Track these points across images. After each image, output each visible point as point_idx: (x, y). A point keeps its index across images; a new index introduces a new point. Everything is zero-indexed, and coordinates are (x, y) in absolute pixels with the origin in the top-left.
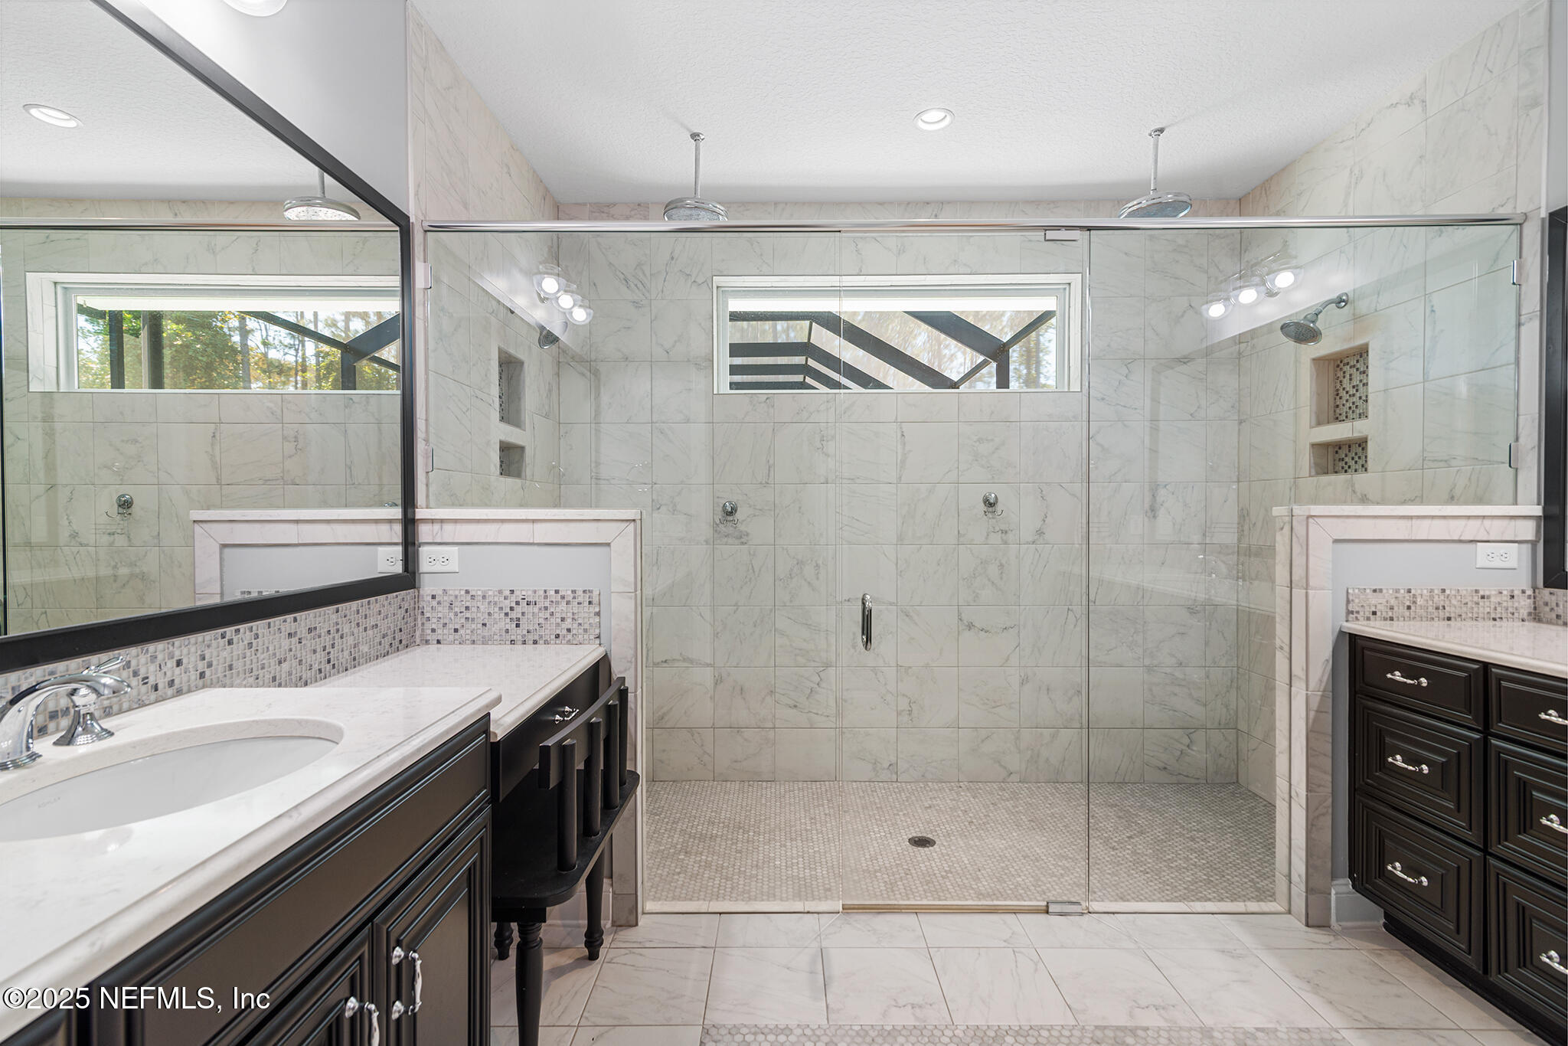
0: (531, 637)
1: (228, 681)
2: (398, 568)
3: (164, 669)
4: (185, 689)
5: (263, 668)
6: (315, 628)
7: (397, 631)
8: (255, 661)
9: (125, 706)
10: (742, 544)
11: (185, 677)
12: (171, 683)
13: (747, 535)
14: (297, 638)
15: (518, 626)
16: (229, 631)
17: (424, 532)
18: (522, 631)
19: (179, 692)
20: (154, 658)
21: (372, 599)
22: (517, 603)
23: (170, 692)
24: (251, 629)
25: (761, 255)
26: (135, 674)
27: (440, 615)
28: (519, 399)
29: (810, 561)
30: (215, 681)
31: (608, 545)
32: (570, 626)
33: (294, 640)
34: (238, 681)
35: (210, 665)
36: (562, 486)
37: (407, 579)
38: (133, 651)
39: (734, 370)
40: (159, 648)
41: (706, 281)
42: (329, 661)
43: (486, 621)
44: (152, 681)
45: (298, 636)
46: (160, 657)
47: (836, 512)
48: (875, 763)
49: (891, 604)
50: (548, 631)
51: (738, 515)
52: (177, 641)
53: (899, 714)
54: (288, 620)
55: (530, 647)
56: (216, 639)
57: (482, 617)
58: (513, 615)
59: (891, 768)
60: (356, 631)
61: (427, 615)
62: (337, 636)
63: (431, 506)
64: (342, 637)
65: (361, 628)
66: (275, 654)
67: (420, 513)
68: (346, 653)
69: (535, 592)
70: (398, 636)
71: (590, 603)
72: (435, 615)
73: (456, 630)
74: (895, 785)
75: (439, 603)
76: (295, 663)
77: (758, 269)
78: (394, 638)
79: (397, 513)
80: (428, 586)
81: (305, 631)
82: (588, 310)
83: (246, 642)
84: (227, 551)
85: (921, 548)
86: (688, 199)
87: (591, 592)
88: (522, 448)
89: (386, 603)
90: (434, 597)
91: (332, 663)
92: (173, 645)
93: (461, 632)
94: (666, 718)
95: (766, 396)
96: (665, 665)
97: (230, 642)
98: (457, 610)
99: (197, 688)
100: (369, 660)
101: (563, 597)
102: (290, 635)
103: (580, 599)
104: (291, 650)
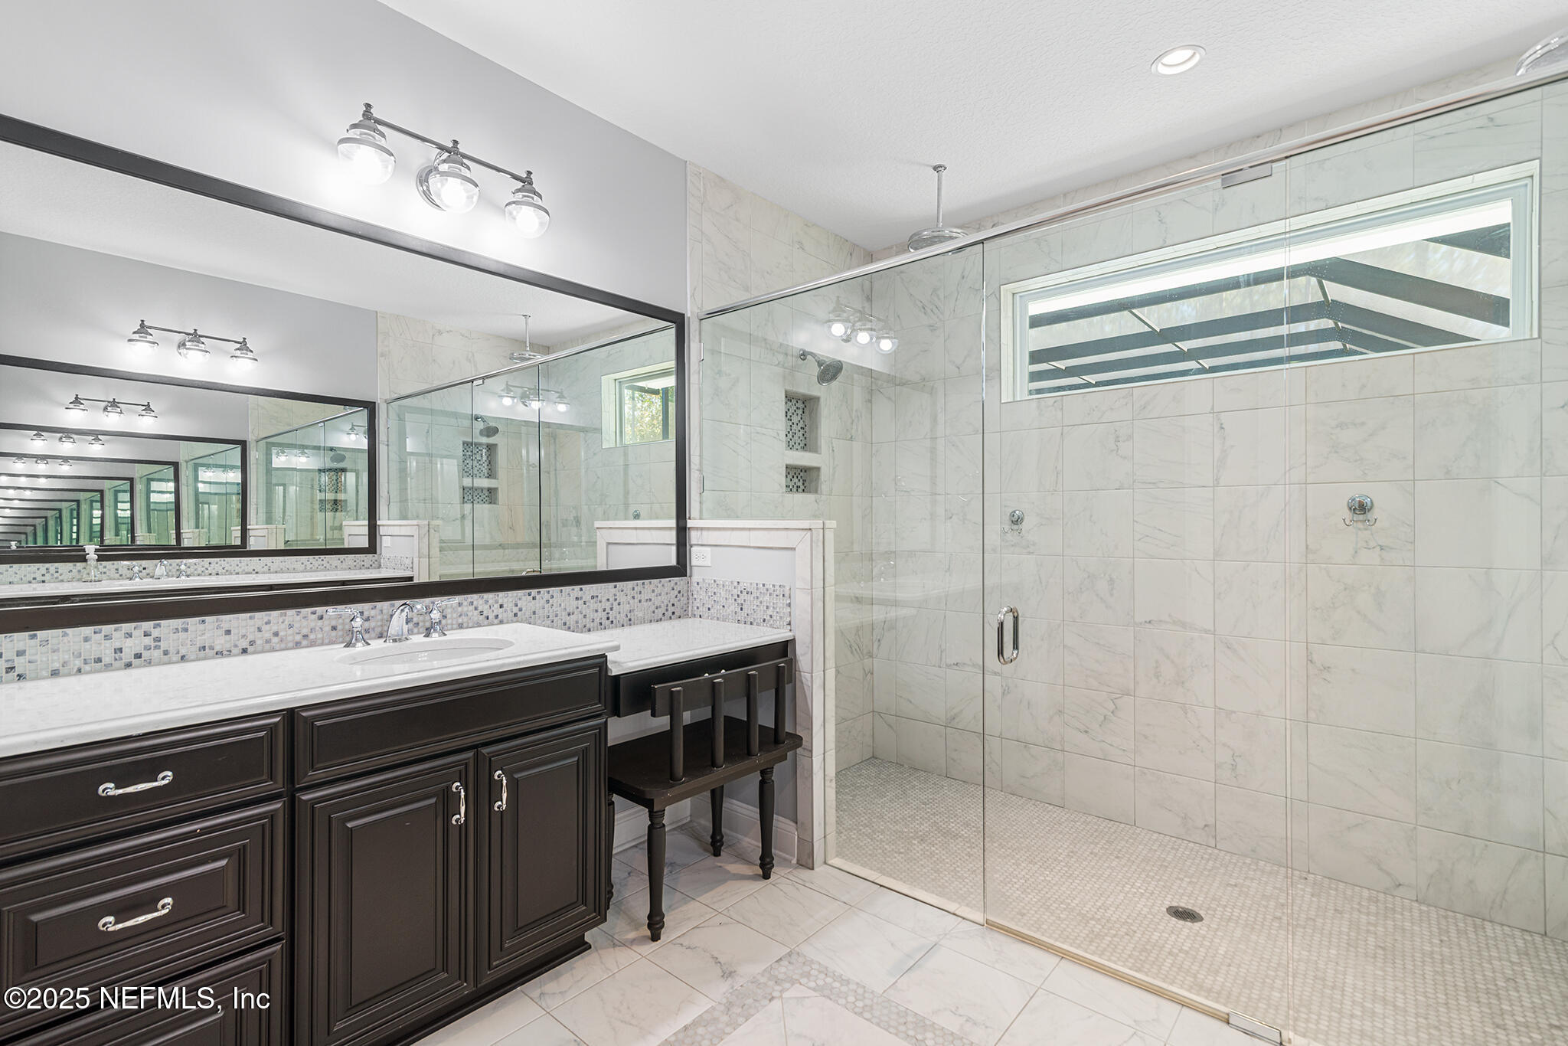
0: (749, 620)
1: (532, 620)
2: (673, 562)
3: (492, 608)
4: (505, 621)
5: (556, 616)
6: (597, 596)
7: (670, 605)
8: (551, 611)
9: (470, 625)
10: (1029, 553)
11: (505, 615)
12: (497, 617)
13: (1034, 545)
14: (582, 601)
15: (742, 609)
16: (534, 592)
17: (694, 537)
18: (744, 614)
19: (501, 622)
20: (487, 602)
21: (646, 582)
22: (741, 592)
23: (496, 621)
24: (548, 592)
25: (1049, 253)
26: (476, 609)
27: (701, 597)
28: (817, 428)
29: (1102, 575)
30: (524, 619)
31: (795, 549)
32: (771, 613)
33: (581, 602)
34: (539, 621)
35: (521, 610)
36: (874, 498)
37: (680, 569)
38: (475, 596)
39: (1035, 377)
40: (490, 596)
41: (994, 292)
42: (608, 619)
43: (724, 604)
44: (485, 614)
45: (584, 600)
46: (490, 602)
47: (1134, 521)
48: (1185, 818)
49: (1206, 631)
50: (759, 616)
51: (1025, 525)
52: (501, 594)
53: (1217, 766)
54: (576, 590)
55: (748, 626)
56: (525, 595)
57: (723, 601)
58: (739, 601)
59: (1206, 828)
60: (632, 601)
61: (695, 596)
62: (615, 603)
63: (704, 517)
64: (619, 604)
65: (636, 600)
66: (565, 609)
67: (690, 524)
68: (623, 615)
69: (751, 584)
70: (671, 609)
71: (783, 595)
72: (700, 596)
73: (709, 609)
74: (1210, 851)
75: (701, 588)
76: (581, 616)
77: (1046, 268)
78: (667, 610)
79: (673, 523)
80: (697, 576)
81: (589, 597)
82: (894, 340)
83: (545, 599)
84: (610, 546)
85: (1248, 566)
86: (925, 230)
87: (784, 587)
88: (818, 469)
89: (660, 585)
90: (698, 584)
91: (610, 620)
92: (498, 595)
93: (712, 610)
94: (957, 720)
95: (1054, 399)
96: (955, 667)
97: (534, 598)
98: (710, 594)
99: (512, 622)
100: (643, 621)
101: (767, 590)
102: (577, 598)
103: (778, 593)
104: (578, 608)
